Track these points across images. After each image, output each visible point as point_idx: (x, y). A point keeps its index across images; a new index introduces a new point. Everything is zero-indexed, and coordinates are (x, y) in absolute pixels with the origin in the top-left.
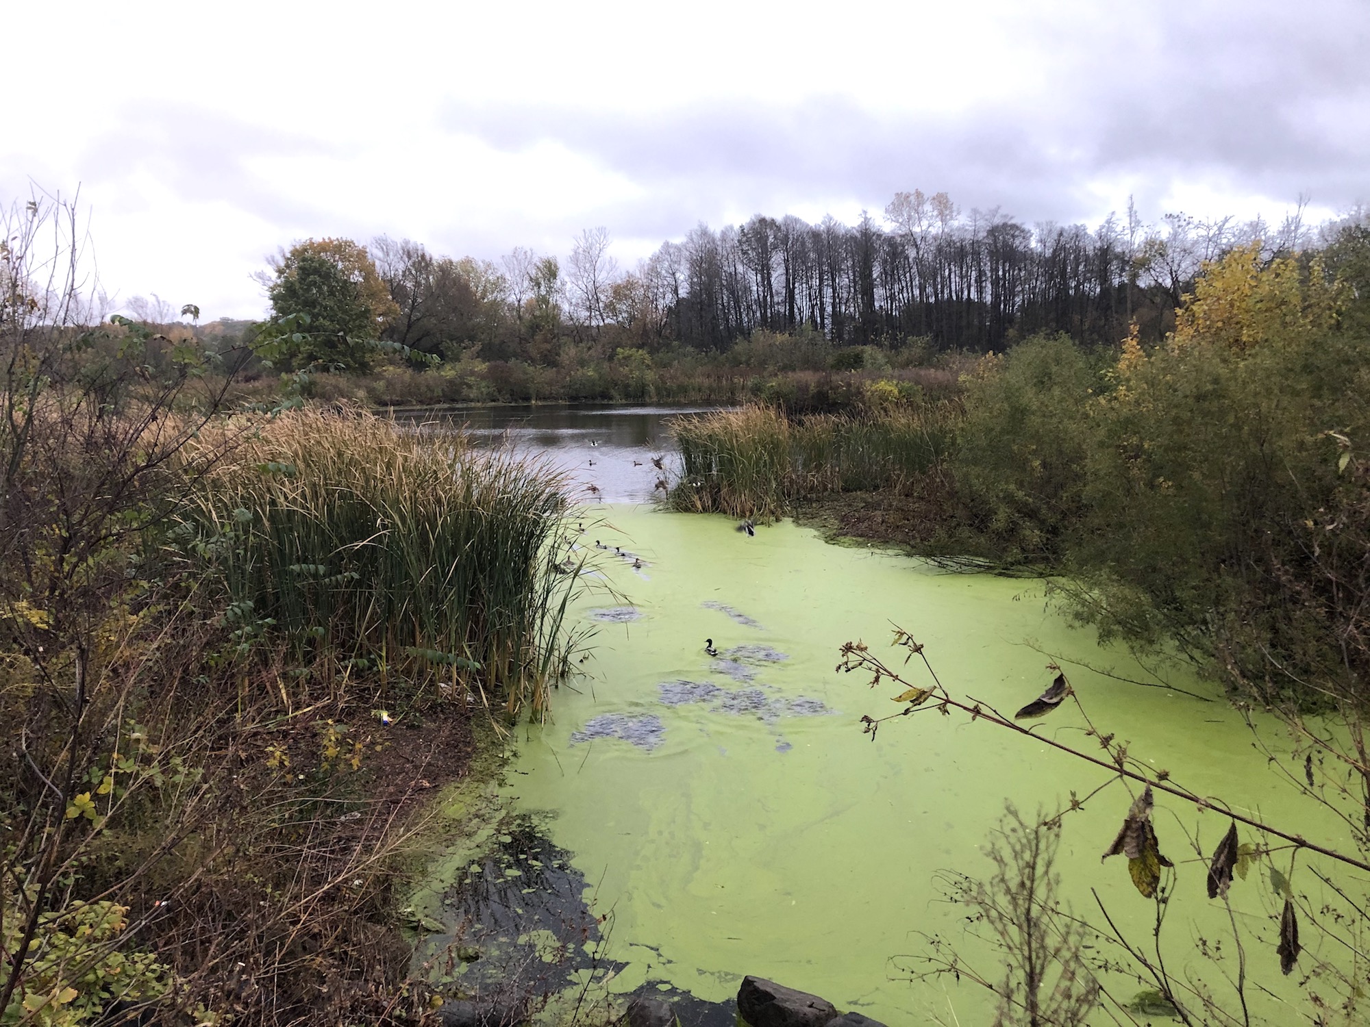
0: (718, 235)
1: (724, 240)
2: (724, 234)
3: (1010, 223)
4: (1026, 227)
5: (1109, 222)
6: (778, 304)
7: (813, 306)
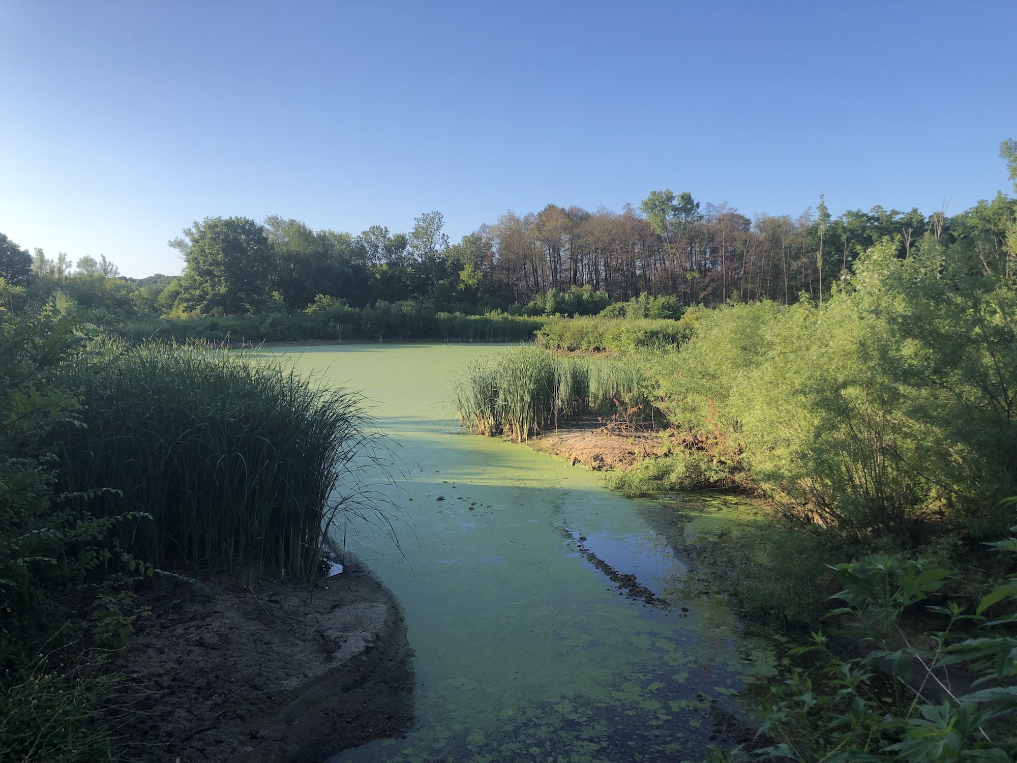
0: (522, 218)
1: (527, 222)
2: (527, 218)
3: (735, 213)
4: (747, 217)
5: (806, 214)
6: (565, 270)
7: (590, 272)
